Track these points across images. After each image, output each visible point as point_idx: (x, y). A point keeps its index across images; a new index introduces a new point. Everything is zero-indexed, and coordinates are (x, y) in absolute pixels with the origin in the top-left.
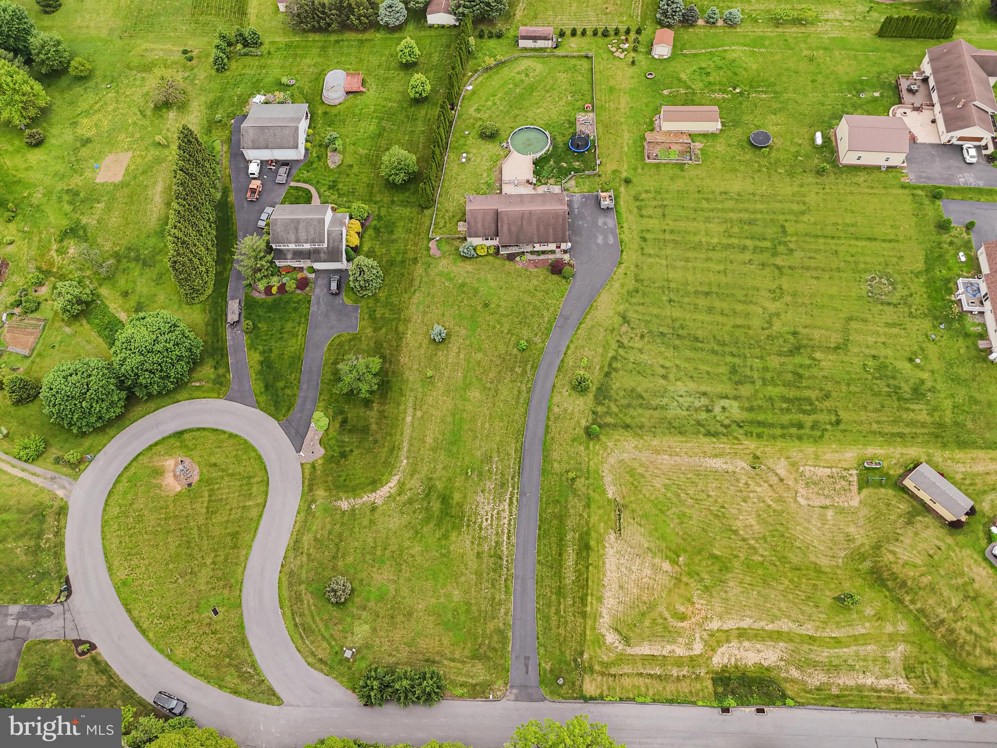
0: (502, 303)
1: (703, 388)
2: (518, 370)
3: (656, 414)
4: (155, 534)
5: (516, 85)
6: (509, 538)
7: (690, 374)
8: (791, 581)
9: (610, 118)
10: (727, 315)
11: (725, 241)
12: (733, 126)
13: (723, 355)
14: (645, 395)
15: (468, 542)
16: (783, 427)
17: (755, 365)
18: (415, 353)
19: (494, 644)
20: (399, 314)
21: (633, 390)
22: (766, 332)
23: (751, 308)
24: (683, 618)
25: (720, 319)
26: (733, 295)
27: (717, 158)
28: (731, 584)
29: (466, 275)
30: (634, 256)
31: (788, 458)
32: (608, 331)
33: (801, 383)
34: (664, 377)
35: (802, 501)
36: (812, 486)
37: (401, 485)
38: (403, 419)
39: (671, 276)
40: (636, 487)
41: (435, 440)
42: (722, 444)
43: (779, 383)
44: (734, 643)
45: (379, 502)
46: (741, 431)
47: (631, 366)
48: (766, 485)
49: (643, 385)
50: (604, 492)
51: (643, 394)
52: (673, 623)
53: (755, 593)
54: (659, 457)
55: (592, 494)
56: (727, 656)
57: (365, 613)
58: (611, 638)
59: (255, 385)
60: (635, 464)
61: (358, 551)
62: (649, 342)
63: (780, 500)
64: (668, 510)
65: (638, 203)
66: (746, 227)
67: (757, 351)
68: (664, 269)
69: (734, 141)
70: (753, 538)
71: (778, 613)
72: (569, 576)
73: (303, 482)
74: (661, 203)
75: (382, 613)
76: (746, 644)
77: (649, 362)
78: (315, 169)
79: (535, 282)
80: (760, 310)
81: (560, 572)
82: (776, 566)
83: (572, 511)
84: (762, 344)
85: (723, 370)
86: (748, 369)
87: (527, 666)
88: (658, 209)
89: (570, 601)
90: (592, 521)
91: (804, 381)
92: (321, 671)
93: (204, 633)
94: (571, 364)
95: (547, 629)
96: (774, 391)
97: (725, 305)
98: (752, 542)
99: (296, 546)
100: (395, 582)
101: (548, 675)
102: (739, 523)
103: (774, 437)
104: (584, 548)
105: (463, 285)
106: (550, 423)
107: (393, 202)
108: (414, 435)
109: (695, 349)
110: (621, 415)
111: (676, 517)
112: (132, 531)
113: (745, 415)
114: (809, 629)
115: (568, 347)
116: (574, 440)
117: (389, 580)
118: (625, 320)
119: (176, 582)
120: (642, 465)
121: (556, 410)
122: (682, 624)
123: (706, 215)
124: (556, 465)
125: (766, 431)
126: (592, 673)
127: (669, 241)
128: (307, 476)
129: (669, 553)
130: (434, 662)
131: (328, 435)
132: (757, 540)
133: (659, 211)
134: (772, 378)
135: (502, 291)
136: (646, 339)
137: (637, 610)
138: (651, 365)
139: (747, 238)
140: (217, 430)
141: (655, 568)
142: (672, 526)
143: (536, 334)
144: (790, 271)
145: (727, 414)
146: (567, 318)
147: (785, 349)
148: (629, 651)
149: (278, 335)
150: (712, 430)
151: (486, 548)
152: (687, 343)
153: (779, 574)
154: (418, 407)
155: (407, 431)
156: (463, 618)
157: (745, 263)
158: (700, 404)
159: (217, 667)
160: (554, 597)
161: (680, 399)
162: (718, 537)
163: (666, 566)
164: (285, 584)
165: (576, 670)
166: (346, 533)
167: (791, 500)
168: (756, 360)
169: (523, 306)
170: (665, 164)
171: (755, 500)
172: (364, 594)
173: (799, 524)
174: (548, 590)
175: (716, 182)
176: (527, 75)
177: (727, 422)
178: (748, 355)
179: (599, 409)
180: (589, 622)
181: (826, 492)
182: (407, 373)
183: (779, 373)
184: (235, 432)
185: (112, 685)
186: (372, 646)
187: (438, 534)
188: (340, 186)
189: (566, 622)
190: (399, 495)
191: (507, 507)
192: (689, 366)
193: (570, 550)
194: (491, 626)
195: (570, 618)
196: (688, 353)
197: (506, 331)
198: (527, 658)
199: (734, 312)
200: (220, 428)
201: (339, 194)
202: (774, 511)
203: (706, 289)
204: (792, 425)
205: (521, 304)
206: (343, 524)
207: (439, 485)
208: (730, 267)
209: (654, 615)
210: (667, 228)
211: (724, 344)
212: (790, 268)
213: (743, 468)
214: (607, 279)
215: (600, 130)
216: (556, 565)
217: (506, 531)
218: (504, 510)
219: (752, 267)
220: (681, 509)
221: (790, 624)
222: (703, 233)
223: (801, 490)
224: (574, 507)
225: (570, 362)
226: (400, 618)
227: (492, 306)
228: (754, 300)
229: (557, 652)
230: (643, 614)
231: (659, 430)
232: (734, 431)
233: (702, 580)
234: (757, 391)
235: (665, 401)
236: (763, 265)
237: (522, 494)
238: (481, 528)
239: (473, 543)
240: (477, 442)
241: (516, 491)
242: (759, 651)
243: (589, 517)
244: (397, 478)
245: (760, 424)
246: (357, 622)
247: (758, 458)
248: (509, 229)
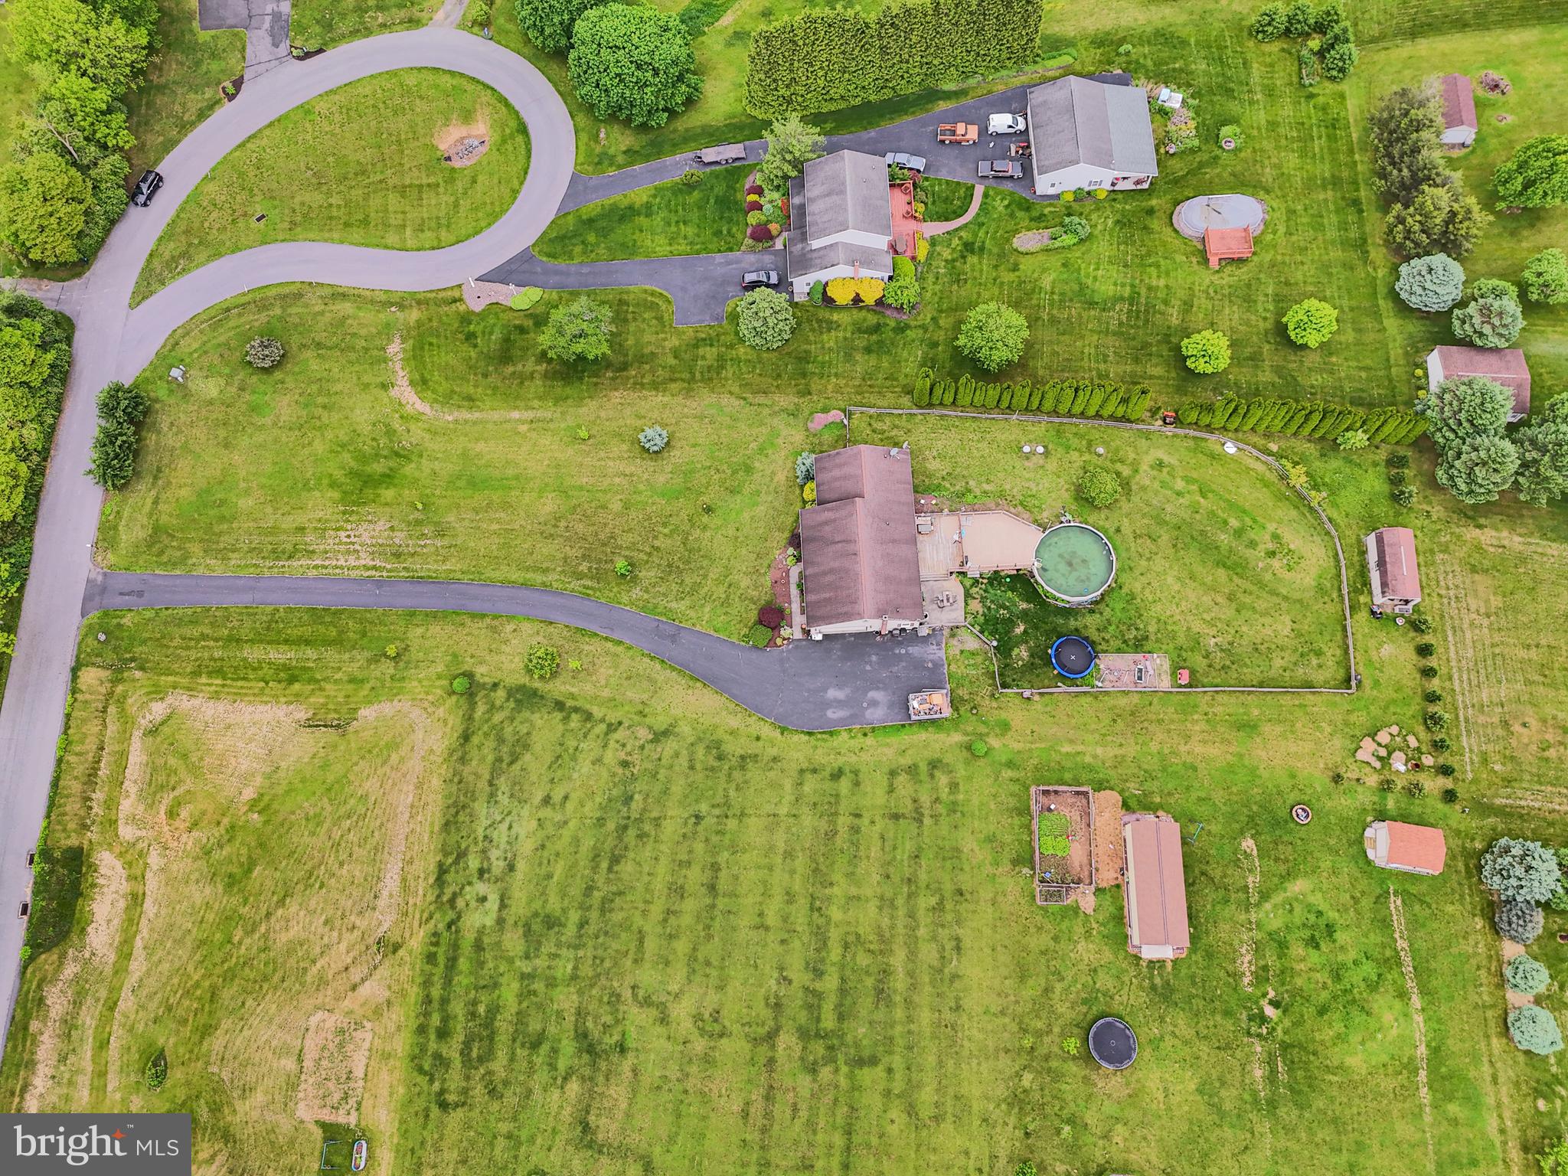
0: (708, 534)
1: (521, 866)
2: (584, 567)
3: (483, 785)
4: (378, 133)
5: (1239, 533)
6: (316, 567)
7: (548, 844)
8: (197, 985)
9: (1160, 721)
10: (665, 920)
11: (834, 935)
12: (1153, 988)
13: (584, 908)
14: (517, 767)
15: (321, 514)
16: (444, 1001)
17: (560, 963)
18: (628, 411)
19: (169, 552)
20: (702, 381)
21: (526, 747)
22: (627, 994)
23: (679, 972)
24: (172, 814)
25: (657, 910)
26: (709, 937)
27: (1056, 939)
28: (208, 890)
29: (768, 472)
30: (796, 755)
31: (389, 1003)
32: (640, 707)
33: (523, 1045)
34: (547, 800)
35: (314, 1021)
36: (337, 1041)
37: (417, 418)
38: (516, 408)
39: (752, 821)
40: (370, 752)
41: (479, 455)
42: (423, 892)
43: (525, 1005)
44: (125, 887)
45: (393, 393)
46: (441, 926)
47: (571, 743)
48: (349, 960)
49: (535, 764)
50: (369, 702)
51: (519, 763)
52: (167, 799)
53: (190, 925)
54: (411, 787)
55: (368, 686)
56: (109, 873)
57: (234, 390)
58: (158, 710)
59: (592, 207)
60: (404, 751)
61: (325, 374)
62: (614, 775)
63: (322, 982)
64: (330, 800)
65: (923, 767)
66: (870, 982)
67: (586, 970)
68: (769, 808)
69: (1105, 981)
70: (268, 931)
71: (155, 958)
72: (253, 653)
73: (431, 291)
74: (926, 812)
75: (232, 411)
76: (122, 904)
77: (575, 775)
78: (1012, 215)
79: (745, 582)
80: (674, 987)
81: (261, 641)
82: (223, 962)
83: (347, 656)
84: (603, 981)
85: (554, 904)
86: (553, 950)
87: (129, 594)
88: (910, 806)
89: (217, 654)
90: (328, 686)
91: (526, 1053)
92: (163, 347)
93: (234, 211)
94: (586, 647)
95: (180, 622)
96: (509, 993)
97: (687, 920)
98: (263, 929)
99: (339, 295)
100: (275, 424)
101: (115, 621)
102: (294, 909)
103: (427, 983)
104: (291, 675)
105: (749, 469)
106: (488, 620)
107: (934, 345)
108: (490, 426)
109: (597, 856)
110: (485, 728)
111: (318, 810)
112: (381, 105)
113: (468, 937)
114: (127, 1003)
115: (620, 643)
116: (455, 656)
117: (278, 417)
118: (660, 736)
119: (308, 168)
120: (402, 760)
121: (509, 628)
122: (162, 812)
123: (900, 902)
124: (419, 631)
125: (439, 971)
126: (112, 681)
127: (834, 823)
128: (441, 295)
129: (266, 798)
130: (156, 478)
131: (504, 311)
132: (265, 937)
133: (907, 807)
134: (535, 993)
135: (731, 532)
136: (620, 771)
137: (193, 747)
138: (570, 778)
139: (843, 980)
140: (526, 173)
141: (246, 778)
142: (306, 804)
143: (647, 591)
144: (763, 1060)
145: (473, 904)
146: (673, 638)
147: (590, 1024)
148: (137, 734)
149: (674, 219)
150: (449, 877)
151: (308, 540)
152: (610, 842)
153: (210, 966)
154: (534, 425)
155: (496, 416)
156: (212, 512)
157: (781, 969)
158: (493, 858)
159: (187, 232)
160: (226, 632)
161: (505, 825)
162: (278, 874)
163: (249, 794)
164: (287, 290)
165: (120, 660)
166: (353, 356)
167: (320, 1000)
168: (570, 967)
169: (702, 568)
170: (1028, 827)
171: (326, 940)
172: (262, 387)
173: (279, 1008)
174: (236, 624)
175: (988, 931)
176: (1272, 554)
177: (460, 903)
178: (581, 953)
179: (501, 694)
180: (185, 681)
181: (325, 1063)
182: (593, 404)
183: (540, 1007)
184: (520, 197)
185: (183, 127)
186: (187, 402)
187: (338, 474)
188: (972, 259)
189: (188, 648)
190: (402, 417)
191: (363, 562)
192: (562, 844)
193: (291, 655)
194: (195, 549)
195: (193, 655)
196: (588, 843)
197: (657, 543)
198: (140, 594)
199: (671, 936)
200: (529, 177)
201: (954, 260)
202: (305, 970)
203: (723, 885)
204: (446, 1019)
205: (705, 563)
206: (366, 350)
207: (409, 469)
208: (772, 937)
209: (183, 773)
210: (866, 821)
211: (603, 911)
212: (771, 1062)
213: (380, 924)
214: (753, 707)
215: (1123, 701)
216: (271, 634)
217: (327, 563)
218: (358, 558)
219: (773, 982)
220: (328, 820)
221: (138, 974)
222: (854, 891)
223: (334, 1018)
224: (352, 660)
225: (591, 647)
226: (222, 433)
227: (705, 519)
228: (697, 978)
229: (146, 635)
230: (185, 756)
231: (454, 788)
232: (445, 913)
233: (221, 846)
234: (511, 961)
235: (503, 799)
236: (778, 1006)
237: (379, 583)
238: (337, 529)
239: (320, 520)
240: (470, 515)
241: (385, 574)
242: (109, 921)
243: (336, 681)
244: (427, 410)
245: (452, 962)
246: (222, 382)
247: (395, 951)
248: (826, 523)
